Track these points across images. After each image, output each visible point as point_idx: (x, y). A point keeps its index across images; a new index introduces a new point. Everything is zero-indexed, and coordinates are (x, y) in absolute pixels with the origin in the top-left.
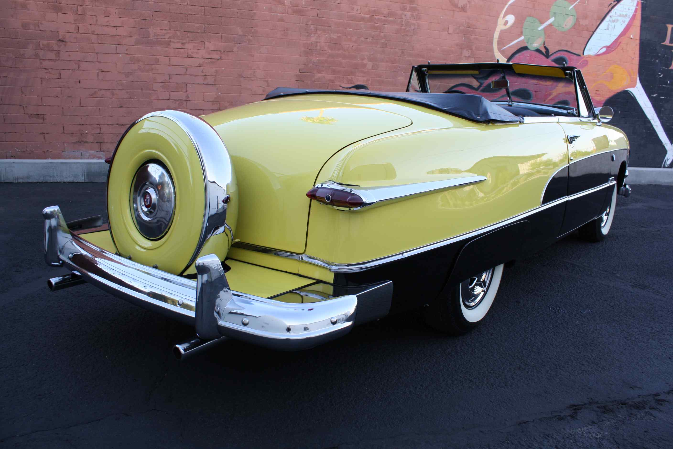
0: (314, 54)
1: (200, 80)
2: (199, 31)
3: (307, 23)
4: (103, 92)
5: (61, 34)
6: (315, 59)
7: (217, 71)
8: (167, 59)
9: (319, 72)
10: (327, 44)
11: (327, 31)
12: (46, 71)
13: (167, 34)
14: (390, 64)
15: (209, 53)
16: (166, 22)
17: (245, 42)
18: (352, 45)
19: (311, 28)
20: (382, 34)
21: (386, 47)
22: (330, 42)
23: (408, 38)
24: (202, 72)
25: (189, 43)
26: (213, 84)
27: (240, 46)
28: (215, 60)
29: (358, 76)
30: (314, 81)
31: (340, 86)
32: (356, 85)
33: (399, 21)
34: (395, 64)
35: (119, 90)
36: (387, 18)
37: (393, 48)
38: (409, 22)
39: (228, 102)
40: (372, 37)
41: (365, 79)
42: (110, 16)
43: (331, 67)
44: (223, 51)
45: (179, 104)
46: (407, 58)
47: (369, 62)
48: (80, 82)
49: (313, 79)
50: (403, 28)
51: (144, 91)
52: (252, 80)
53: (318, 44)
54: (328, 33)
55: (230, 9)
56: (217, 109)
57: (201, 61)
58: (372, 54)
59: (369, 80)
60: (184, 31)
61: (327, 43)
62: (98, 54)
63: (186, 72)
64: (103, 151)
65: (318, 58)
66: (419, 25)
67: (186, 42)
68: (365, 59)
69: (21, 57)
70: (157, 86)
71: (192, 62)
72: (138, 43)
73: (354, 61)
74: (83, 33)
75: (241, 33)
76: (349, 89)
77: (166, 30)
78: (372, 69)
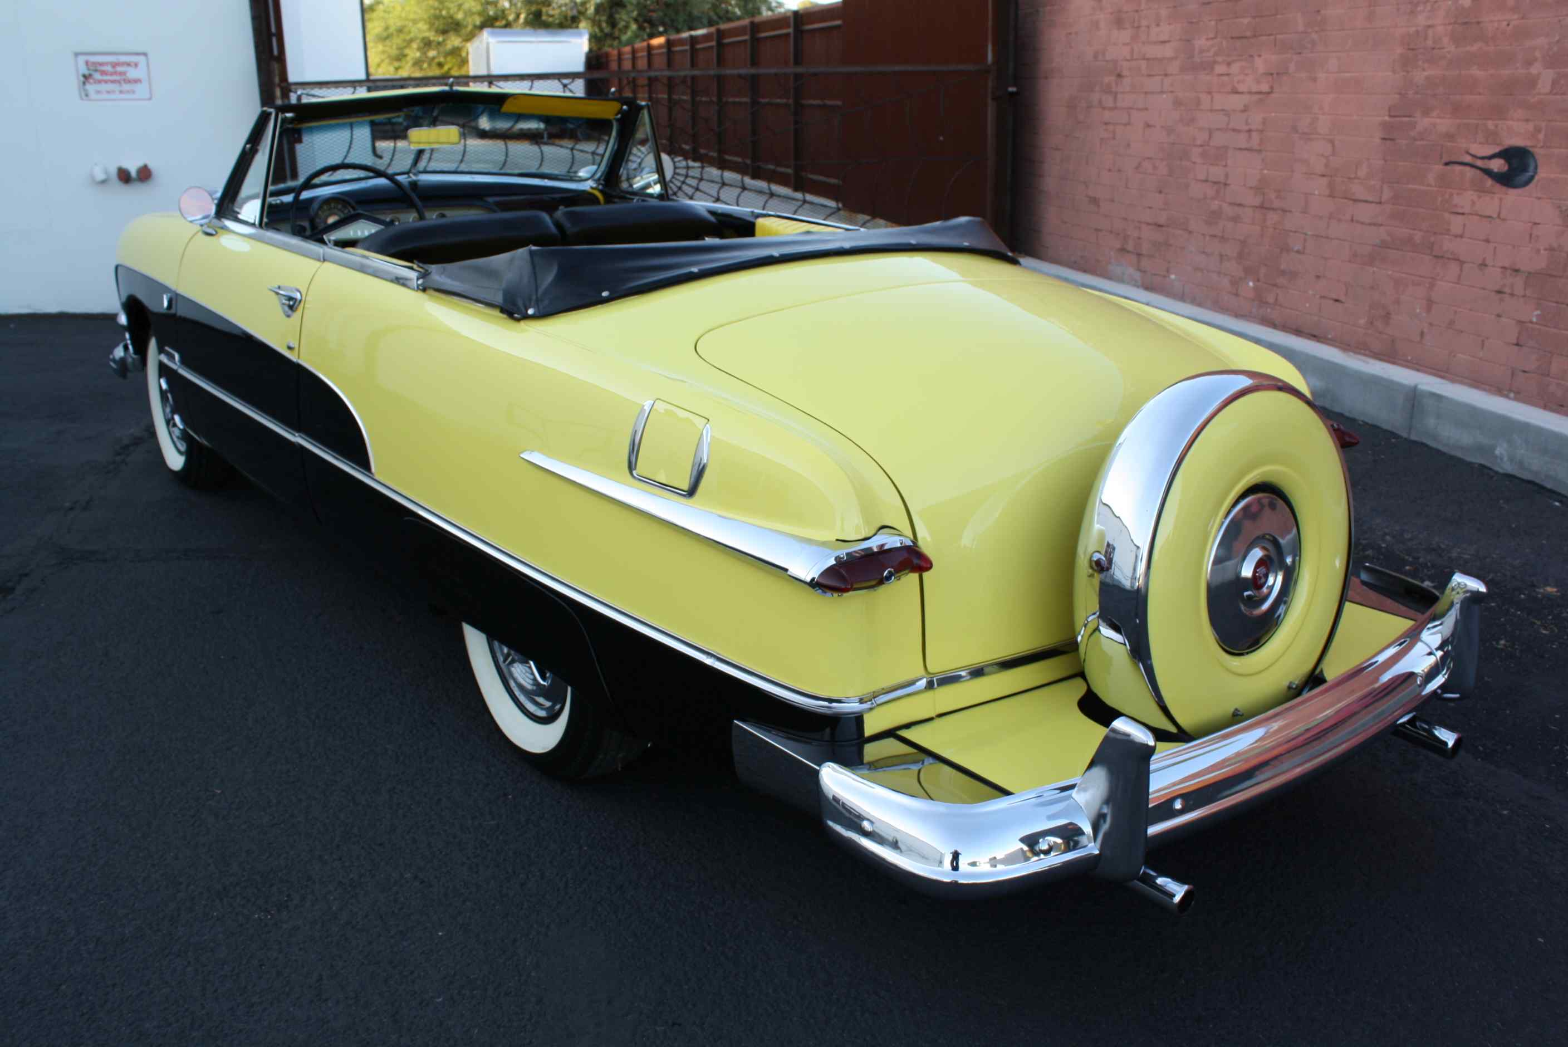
1: (1242, 141)
2: (1248, 34)
4: (1146, 162)
5: (1120, 63)
6: (1419, 76)
7: (1264, 122)
8: (1209, 97)
9: (1426, 112)
10: (1450, 27)
12: (1105, 127)
13: (1212, 46)
15: (1258, 82)
16: (1212, 23)
17: (1308, 48)
18: (1505, 20)
22: (1455, 23)
24: (1247, 123)
25: (1234, 61)
26: (1256, 150)
27: (1299, 59)
28: (1263, 96)
29: (1512, 119)
30: (1415, 139)
31: (1468, 153)
32: (1506, 147)
35: (1162, 160)
39: (1275, 191)
41: (1530, 126)
43: (1451, 97)
44: (1275, 72)
45: (1216, 190)
47: (1548, 71)
48: (1129, 146)
49: (1413, 134)
51: (1184, 163)
52: (1311, 140)
53: (1430, 32)
56: (1257, 204)
57: (1245, 99)
58: (1558, 42)
59: (1539, 131)
61: (1450, 24)
62: (1147, 95)
63: (1228, 124)
65: (1426, 73)
67: (1232, 61)
68: (1536, 60)
69: (1089, 107)
70: (1195, 153)
71: (1237, 102)
72: (1183, 69)
73: (1506, 72)
74: (1136, 59)
75: (1301, 28)
76: (1486, 161)
77: (1212, 39)
78: (1551, 93)
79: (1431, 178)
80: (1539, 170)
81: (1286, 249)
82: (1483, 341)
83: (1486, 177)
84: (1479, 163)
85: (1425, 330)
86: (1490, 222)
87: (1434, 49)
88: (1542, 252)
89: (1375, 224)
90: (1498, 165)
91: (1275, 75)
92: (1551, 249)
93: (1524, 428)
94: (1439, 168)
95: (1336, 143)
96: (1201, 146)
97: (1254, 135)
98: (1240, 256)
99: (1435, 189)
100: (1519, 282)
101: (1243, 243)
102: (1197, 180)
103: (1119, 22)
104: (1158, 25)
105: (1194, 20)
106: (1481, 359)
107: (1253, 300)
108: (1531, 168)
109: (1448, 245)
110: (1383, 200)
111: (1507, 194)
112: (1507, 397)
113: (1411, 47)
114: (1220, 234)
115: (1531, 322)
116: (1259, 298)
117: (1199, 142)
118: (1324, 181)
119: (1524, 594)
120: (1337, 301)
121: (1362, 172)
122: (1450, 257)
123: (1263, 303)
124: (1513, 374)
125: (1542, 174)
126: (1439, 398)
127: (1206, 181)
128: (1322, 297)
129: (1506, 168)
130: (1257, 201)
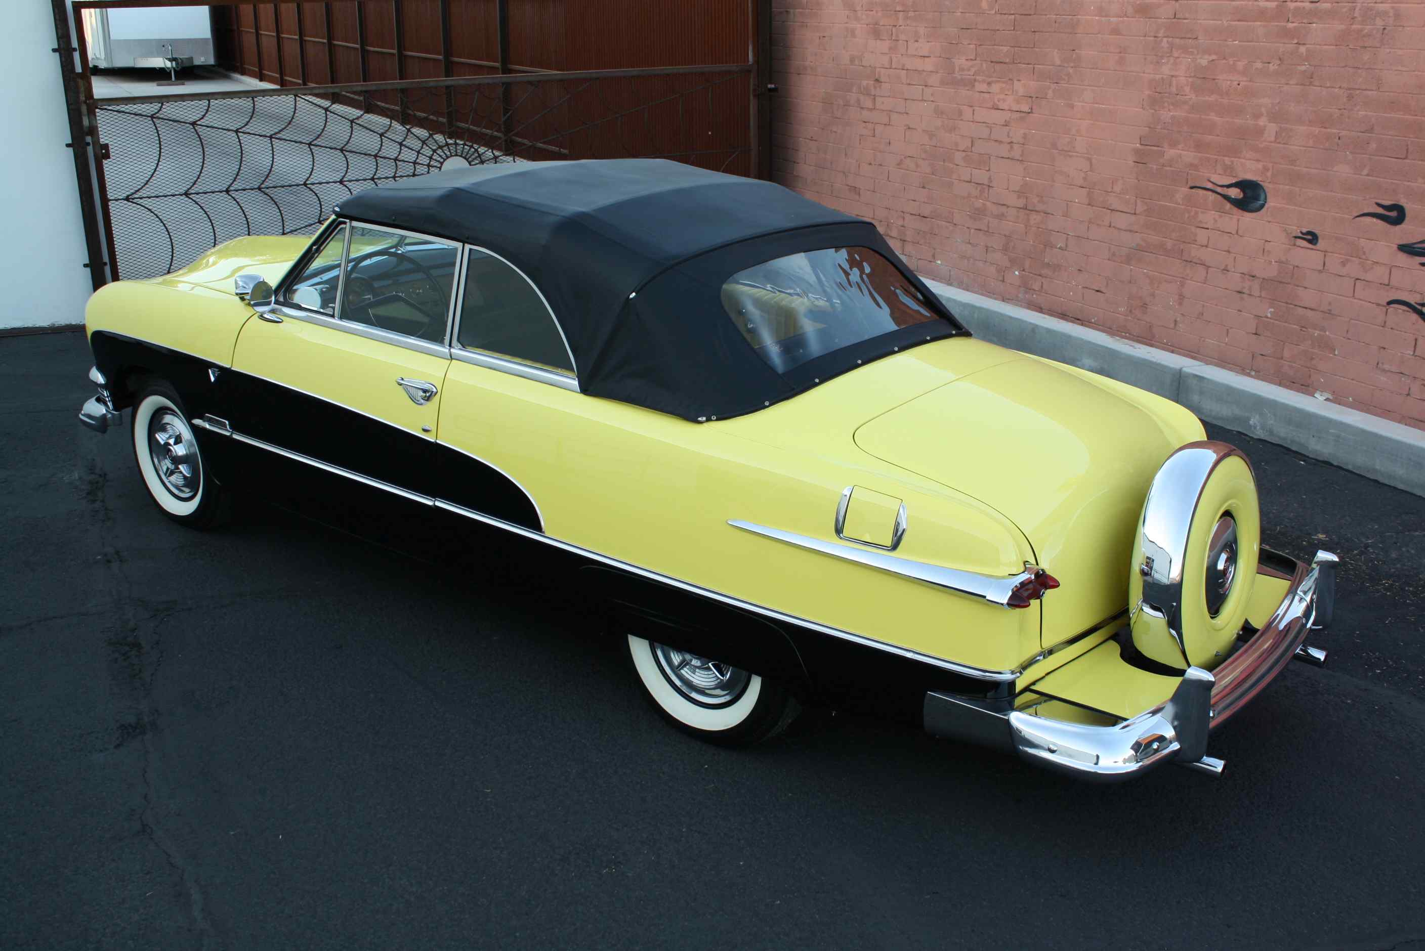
0: (1166, 104)
1: (1004, 150)
2: (1007, 60)
3: (1157, 35)
4: (908, 160)
5: (878, 70)
6: (1166, 115)
7: (1025, 136)
8: (971, 110)
9: (1173, 144)
10: (1190, 80)
11: (1190, 50)
12: (864, 125)
13: (972, 66)
14: (1316, 130)
15: (1018, 102)
16: (972, 46)
17: (1064, 79)
18: (1236, 81)
19: (1163, 44)
20: (1302, 49)
21: (1311, 84)
23: (1366, 57)
24: (1008, 136)
25: (995, 82)
26: (1018, 160)
27: (1057, 88)
28: (1023, 115)
29: (1244, 158)
30: (1163, 165)
31: (1209, 181)
32: (1240, 179)
33: (1344, 10)
34: (1329, 130)
35: (924, 159)
36: (1318, 4)
37: (1328, 85)
38: (1371, 9)
39: (1038, 196)
40: (1280, 59)
41: (1260, 166)
42: (920, 40)
43: (1194, 135)
44: (1034, 96)
45: (980, 191)
46: (1362, 113)
47: (1272, 124)
48: (890, 143)
49: (1161, 161)
50: (1354, 27)
51: (946, 164)
52: (1071, 156)
53: (1174, 83)
54: (1192, 53)
55: (1046, 15)
56: (1022, 206)
57: (1007, 115)
58: (1279, 103)
59: (1268, 170)
60: (992, 62)
61: (1190, 77)
62: (907, 101)
63: (990, 135)
64: (906, 255)
65: (1171, 114)
66: (1397, 15)
67: (992, 82)
68: (1262, 115)
69: (847, 105)
70: (958, 157)
71: (998, 117)
72: (943, 83)
73: (1238, 121)
74: (895, 68)
75: (1058, 62)
76: (1225, 188)
77: (971, 60)
78: (1275, 142)
79: (1179, 197)
80: (1268, 200)
81: (1048, 245)
82: (1228, 330)
83: (1225, 202)
84: (1219, 190)
85: (1178, 319)
86: (1230, 237)
87: (1178, 94)
88: (1273, 263)
89: (1130, 231)
90: (1235, 193)
91: (1034, 99)
92: (1279, 262)
93: (1273, 405)
94: (1185, 190)
95: (1093, 161)
96: (963, 151)
97: (1016, 146)
98: (1005, 249)
99: (1183, 207)
100: (1256, 286)
101: (1008, 237)
102: (960, 180)
103: (876, 33)
104: (917, 41)
105: (954, 42)
106: (1226, 344)
107: (1020, 286)
108: (1262, 197)
109: (1195, 252)
110: (1137, 212)
111: (1242, 216)
112: (1249, 375)
113: (1158, 90)
114: (986, 229)
115: (1267, 317)
116: (1025, 285)
117: (961, 148)
118: (1084, 191)
119: (1305, 541)
120: (1098, 291)
121: (1117, 188)
122: (1198, 262)
123: (1028, 289)
124: (1253, 355)
125: (1271, 203)
126: (1201, 379)
127: (970, 182)
128: (1083, 287)
129: (1241, 196)
130: (1021, 203)
